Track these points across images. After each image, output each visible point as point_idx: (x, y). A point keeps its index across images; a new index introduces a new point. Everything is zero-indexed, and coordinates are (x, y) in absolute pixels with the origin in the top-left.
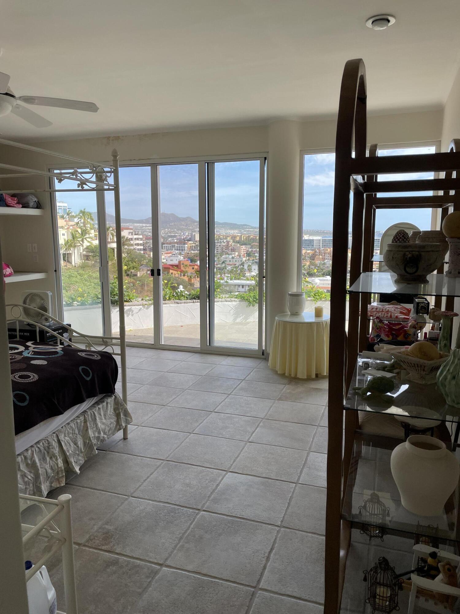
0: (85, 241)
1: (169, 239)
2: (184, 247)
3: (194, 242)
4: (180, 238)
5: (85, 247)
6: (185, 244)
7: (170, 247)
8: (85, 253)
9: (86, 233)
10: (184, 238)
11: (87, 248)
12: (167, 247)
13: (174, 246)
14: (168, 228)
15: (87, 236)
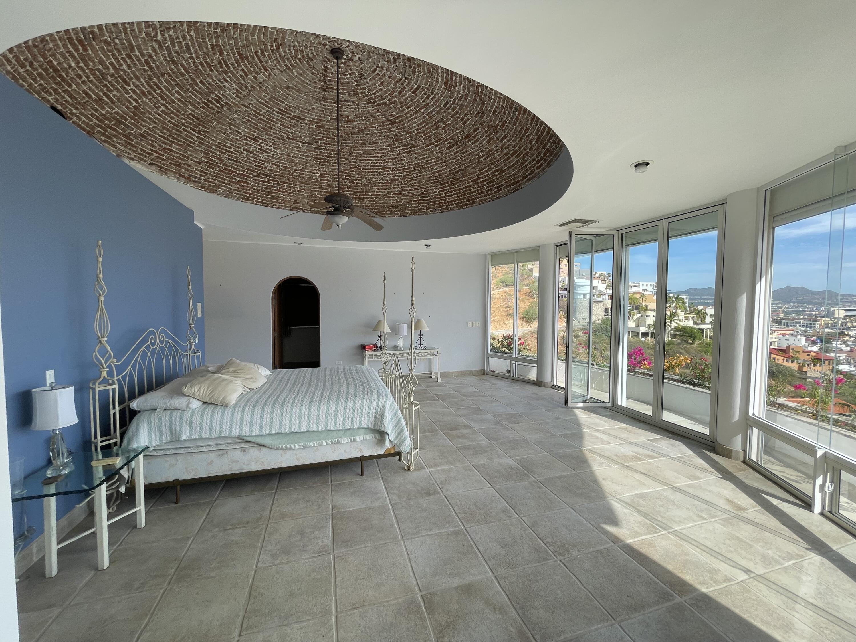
0: (673, 322)
1: (794, 315)
2: (816, 324)
3: (831, 319)
4: (810, 314)
5: (673, 327)
6: (816, 320)
7: (793, 323)
8: (672, 332)
9: (674, 316)
10: (815, 314)
11: (675, 328)
12: (787, 323)
13: (799, 323)
14: (794, 303)
15: (677, 318)
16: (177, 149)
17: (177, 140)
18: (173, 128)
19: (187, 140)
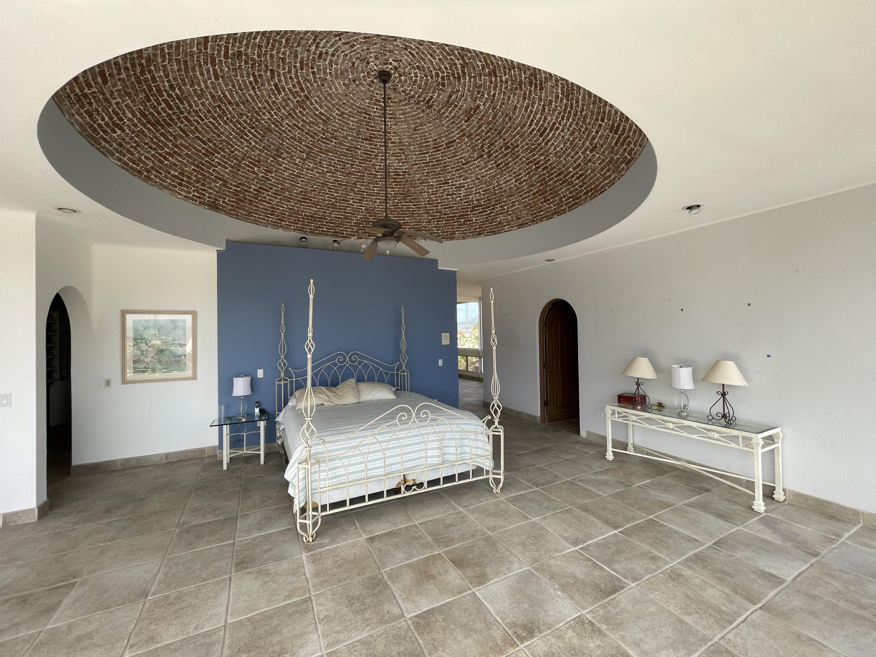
16: (409, 220)
17: (404, 214)
18: (395, 208)
19: (410, 211)
